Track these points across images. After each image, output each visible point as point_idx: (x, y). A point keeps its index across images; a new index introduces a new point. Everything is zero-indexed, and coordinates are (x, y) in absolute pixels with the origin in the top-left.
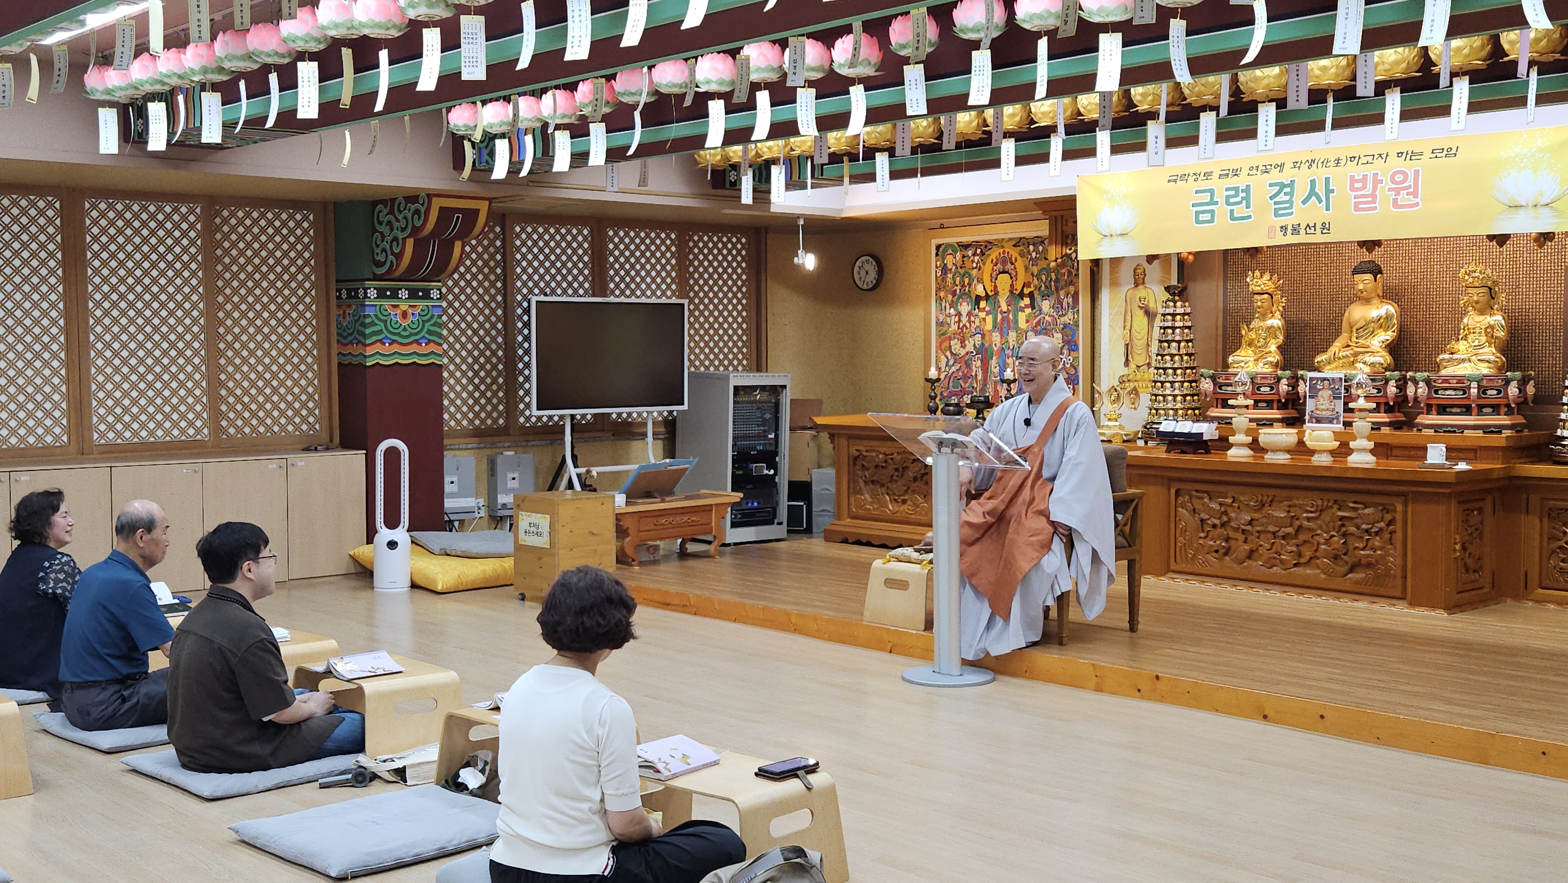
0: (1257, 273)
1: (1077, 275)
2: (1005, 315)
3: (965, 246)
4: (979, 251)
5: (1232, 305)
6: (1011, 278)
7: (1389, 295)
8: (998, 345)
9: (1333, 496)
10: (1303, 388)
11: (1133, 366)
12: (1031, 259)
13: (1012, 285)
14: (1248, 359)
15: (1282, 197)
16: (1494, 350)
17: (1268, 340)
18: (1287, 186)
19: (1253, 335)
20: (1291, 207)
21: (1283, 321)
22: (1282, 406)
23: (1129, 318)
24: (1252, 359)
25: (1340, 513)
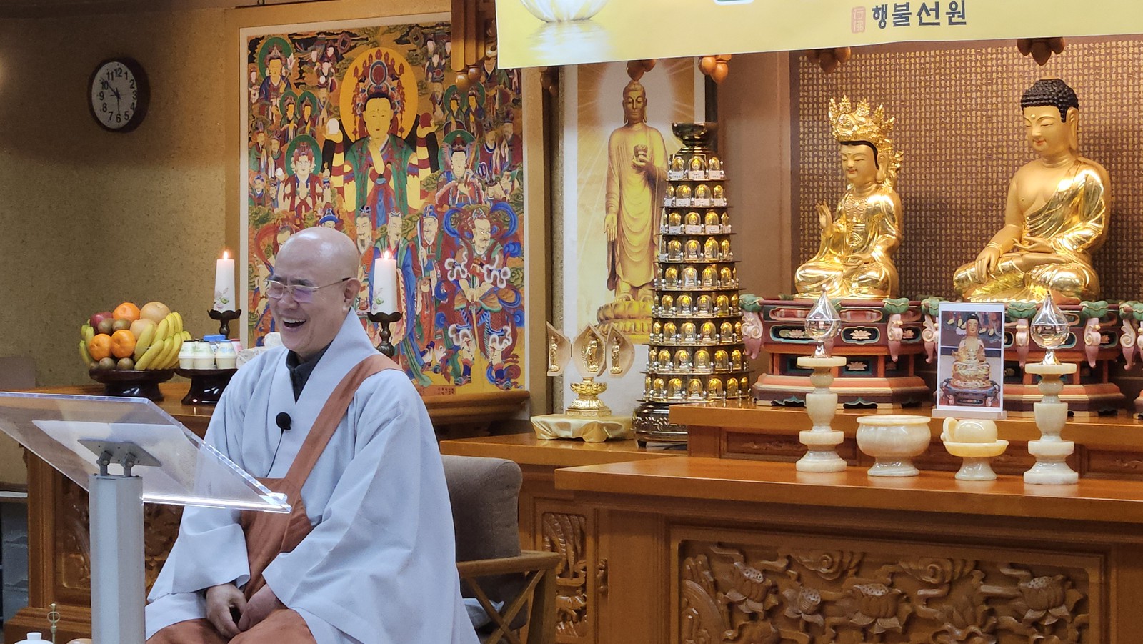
0: (847, 101)
1: (518, 102)
2: (380, 181)
4: (331, 51)
5: (807, 165)
6: (393, 107)
10: (933, 334)
11: (624, 287)
12: (431, 68)
13: (394, 122)
14: (833, 273)
17: (870, 236)
19: (841, 226)
21: (897, 196)
22: (896, 369)
23: (616, 189)
24: (839, 273)
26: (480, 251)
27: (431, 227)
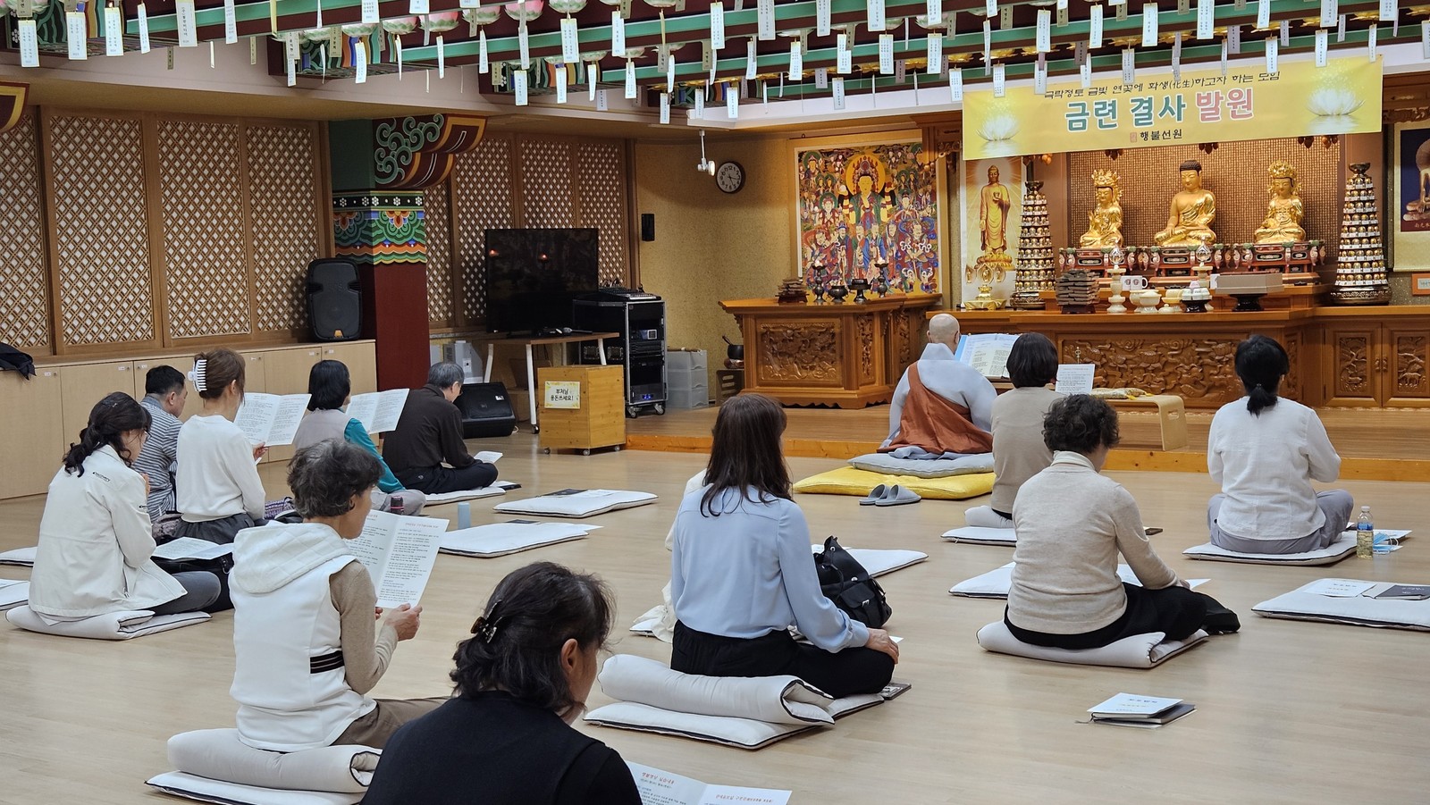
0: (1101, 171)
1: (934, 176)
2: (868, 211)
3: (829, 153)
4: (840, 157)
5: (1075, 197)
6: (873, 179)
7: (1207, 185)
8: (862, 237)
9: (1191, 337)
11: (989, 249)
12: (891, 163)
13: (873, 185)
14: (1096, 239)
15: (1141, 111)
16: (1296, 224)
17: (1110, 223)
18: (1146, 102)
19: (1097, 220)
20: (1150, 118)
21: (1120, 208)
23: (985, 210)
24: (1099, 239)
25: (1197, 350)
26: (917, 238)
27: (893, 229)
